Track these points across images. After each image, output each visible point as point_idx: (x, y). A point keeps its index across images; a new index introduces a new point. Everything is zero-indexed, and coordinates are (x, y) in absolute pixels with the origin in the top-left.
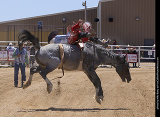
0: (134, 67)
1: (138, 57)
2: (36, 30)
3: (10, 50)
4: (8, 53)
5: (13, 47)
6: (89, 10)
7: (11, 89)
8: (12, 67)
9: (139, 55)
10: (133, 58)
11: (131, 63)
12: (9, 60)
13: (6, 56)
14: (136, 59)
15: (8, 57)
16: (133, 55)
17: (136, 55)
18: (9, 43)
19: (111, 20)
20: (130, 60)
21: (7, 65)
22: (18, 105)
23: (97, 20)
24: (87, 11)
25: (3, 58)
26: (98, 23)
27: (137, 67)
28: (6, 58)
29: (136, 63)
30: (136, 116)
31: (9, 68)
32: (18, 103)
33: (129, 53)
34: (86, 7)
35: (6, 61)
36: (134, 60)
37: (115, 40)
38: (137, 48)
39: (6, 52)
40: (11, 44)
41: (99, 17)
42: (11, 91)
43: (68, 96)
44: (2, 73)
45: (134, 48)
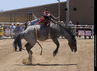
0: (89, 39)
1: (92, 32)
2: (28, 16)
3: (12, 28)
4: (11, 30)
5: (14, 26)
6: (61, 3)
7: (13, 52)
8: (14, 38)
9: (93, 31)
10: (89, 33)
11: (88, 36)
12: (12, 34)
13: (9, 32)
14: (91, 33)
15: (11, 33)
16: (89, 31)
17: (91, 31)
18: (11, 24)
19: (75, 9)
20: (87, 34)
21: (10, 38)
22: (17, 62)
23: (66, 9)
24: (60, 4)
25: (8, 33)
26: (67, 11)
27: (91, 39)
28: (9, 33)
29: (90, 36)
30: (91, 69)
31: (11, 40)
32: (17, 61)
33: (86, 30)
34: (59, 1)
35: (9, 35)
36: (90, 34)
37: (77, 22)
38: (92, 27)
39: (10, 29)
40: (13, 24)
41: (68, 7)
42: (13, 54)
43: (48, 56)
44: (7, 42)
45: (90, 27)
